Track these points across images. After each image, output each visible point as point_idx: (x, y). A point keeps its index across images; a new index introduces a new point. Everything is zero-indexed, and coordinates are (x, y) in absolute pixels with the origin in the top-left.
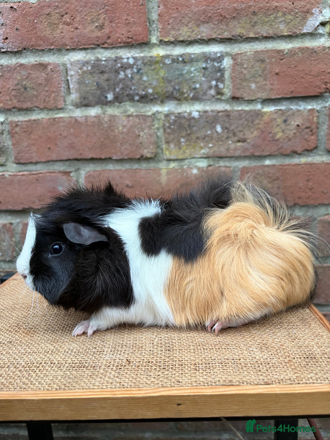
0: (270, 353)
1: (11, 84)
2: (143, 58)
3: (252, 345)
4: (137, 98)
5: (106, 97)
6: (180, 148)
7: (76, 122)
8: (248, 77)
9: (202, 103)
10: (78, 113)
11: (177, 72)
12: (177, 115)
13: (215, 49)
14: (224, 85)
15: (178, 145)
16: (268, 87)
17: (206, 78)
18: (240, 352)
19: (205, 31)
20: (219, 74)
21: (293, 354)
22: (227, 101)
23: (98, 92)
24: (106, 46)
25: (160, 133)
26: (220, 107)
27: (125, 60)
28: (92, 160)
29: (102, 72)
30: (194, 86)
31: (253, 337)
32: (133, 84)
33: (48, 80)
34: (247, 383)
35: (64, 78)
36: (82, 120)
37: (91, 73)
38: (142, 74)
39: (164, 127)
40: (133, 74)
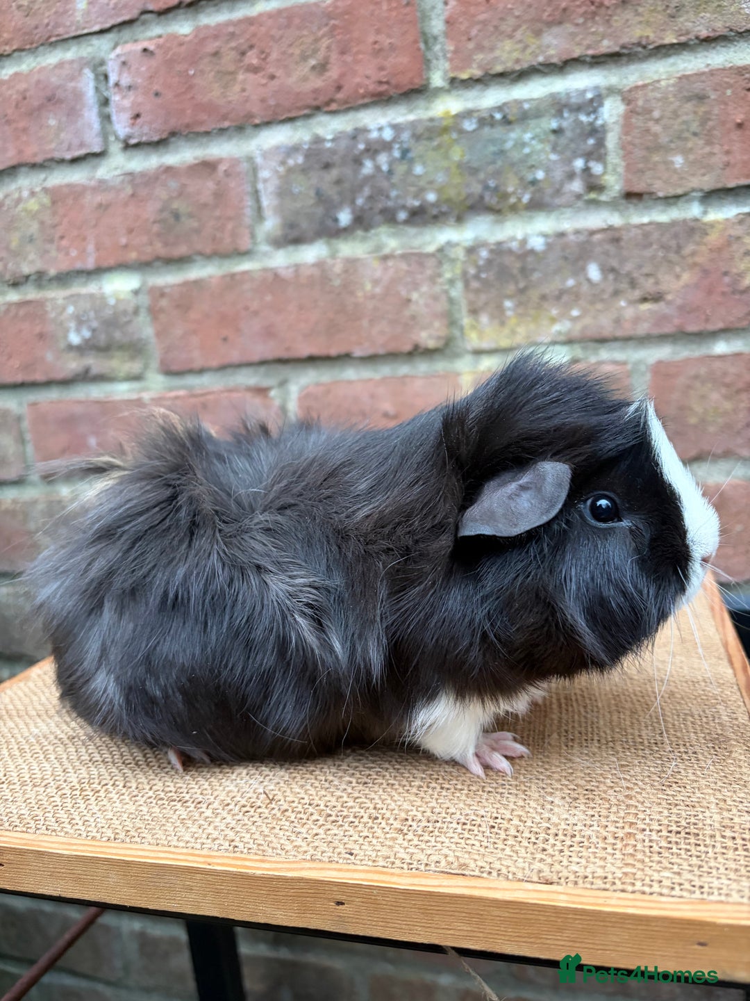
0: (590, 812)
1: (150, 210)
2: (413, 124)
3: (557, 789)
4: (402, 216)
5: (336, 220)
6: (502, 324)
7: (274, 281)
8: (664, 139)
9: (553, 216)
10: (281, 260)
11: (492, 149)
12: (492, 247)
13: (581, 82)
14: (605, 167)
15: (499, 315)
16: (719, 159)
17: (560, 153)
18: (521, 803)
19: (555, 44)
20: (591, 141)
21: (647, 821)
22: (613, 205)
23: (320, 211)
24: (334, 106)
25: (457, 292)
26: (596, 220)
27: (374, 135)
28: (312, 360)
29: (327, 166)
30: (530, 177)
31: (570, 771)
32: (393, 186)
33: (219, 195)
34: (499, 875)
35: (249, 189)
36: (287, 274)
37: (304, 170)
38: (412, 161)
39: (465, 277)
40: (392, 162)
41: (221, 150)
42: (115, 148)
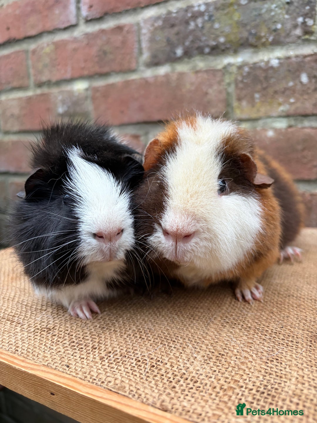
0: (215, 369)
2: (215, 3)
3: (203, 350)
4: (207, 50)
5: (175, 53)
6: (253, 106)
7: (146, 83)
9: (285, 48)
10: (148, 74)
11: (255, 13)
12: (252, 66)
14: (314, 21)
15: (252, 102)
17: (290, 14)
18: (177, 355)
20: (308, 8)
23: (168, 49)
25: (232, 89)
26: (308, 50)
27: (196, 9)
29: (173, 26)
30: (273, 27)
32: (204, 35)
33: (124, 43)
35: (136, 39)
36: (151, 80)
37: (162, 28)
38: (213, 22)
39: (236, 82)
40: (204, 22)
41: (126, 20)
42: (82, 22)
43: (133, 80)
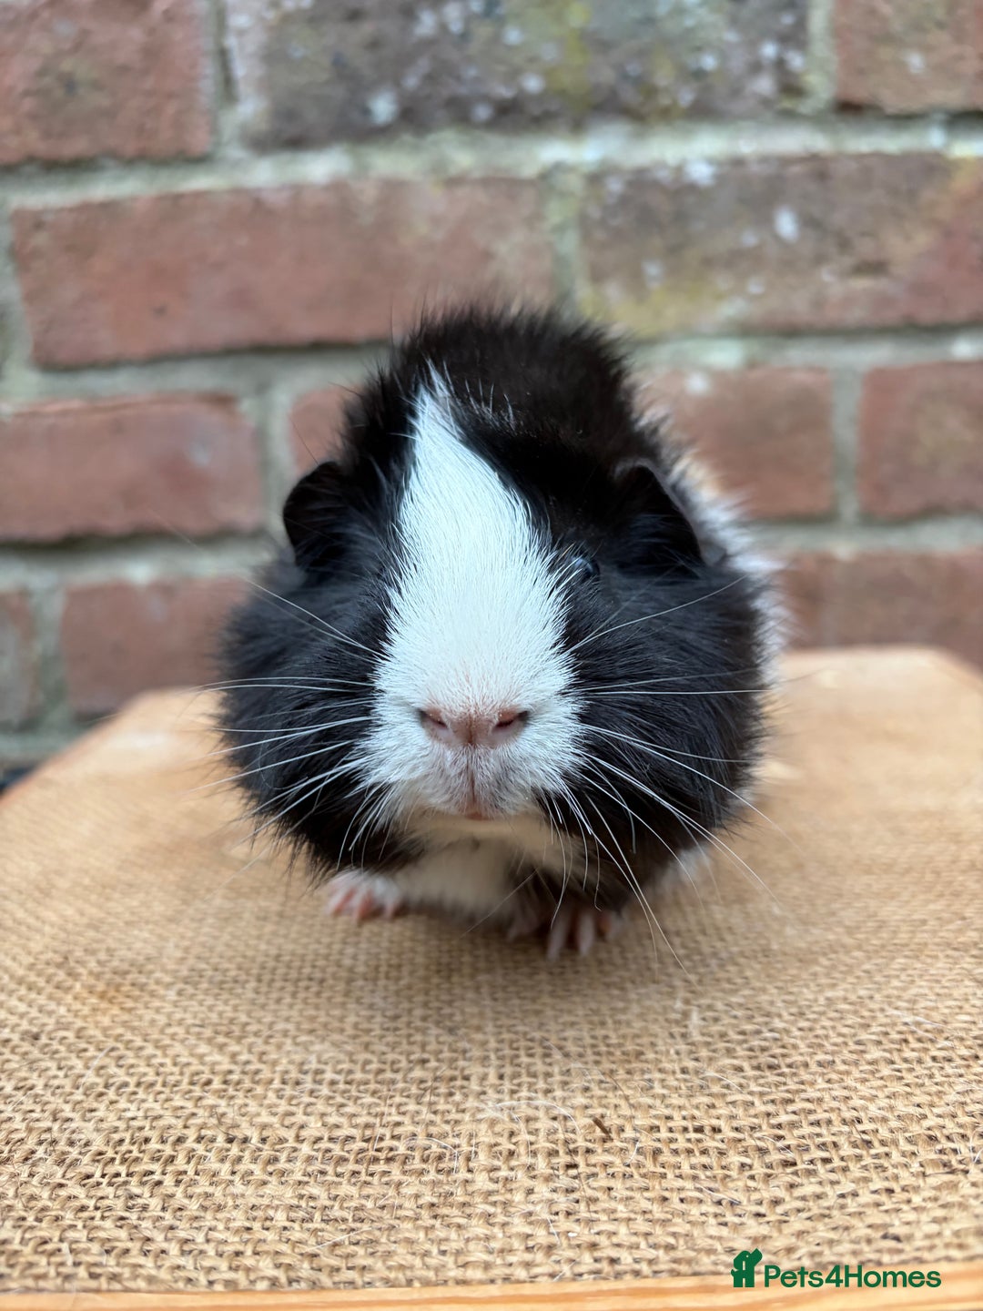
1: (19, 72)
4: (482, 112)
5: (366, 112)
6: (641, 300)
7: (254, 211)
8: (897, 26)
9: (726, 131)
10: (264, 174)
11: (634, 13)
12: (629, 176)
14: (808, 59)
15: (636, 283)
16: (970, 66)
17: (742, 31)
20: (787, 19)
22: (818, 120)
23: (339, 92)
25: (570, 244)
26: (793, 141)
28: (319, 348)
29: (355, 16)
30: (694, 65)
32: (470, 60)
33: (154, 54)
35: (207, 43)
36: (278, 200)
37: (313, 18)
38: (501, 22)
39: (584, 223)
40: (469, 19)
43: (199, 195)
